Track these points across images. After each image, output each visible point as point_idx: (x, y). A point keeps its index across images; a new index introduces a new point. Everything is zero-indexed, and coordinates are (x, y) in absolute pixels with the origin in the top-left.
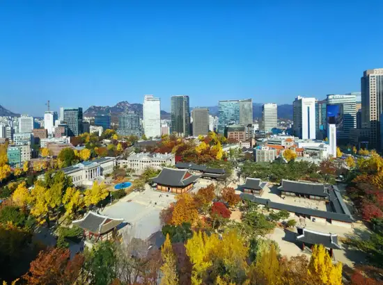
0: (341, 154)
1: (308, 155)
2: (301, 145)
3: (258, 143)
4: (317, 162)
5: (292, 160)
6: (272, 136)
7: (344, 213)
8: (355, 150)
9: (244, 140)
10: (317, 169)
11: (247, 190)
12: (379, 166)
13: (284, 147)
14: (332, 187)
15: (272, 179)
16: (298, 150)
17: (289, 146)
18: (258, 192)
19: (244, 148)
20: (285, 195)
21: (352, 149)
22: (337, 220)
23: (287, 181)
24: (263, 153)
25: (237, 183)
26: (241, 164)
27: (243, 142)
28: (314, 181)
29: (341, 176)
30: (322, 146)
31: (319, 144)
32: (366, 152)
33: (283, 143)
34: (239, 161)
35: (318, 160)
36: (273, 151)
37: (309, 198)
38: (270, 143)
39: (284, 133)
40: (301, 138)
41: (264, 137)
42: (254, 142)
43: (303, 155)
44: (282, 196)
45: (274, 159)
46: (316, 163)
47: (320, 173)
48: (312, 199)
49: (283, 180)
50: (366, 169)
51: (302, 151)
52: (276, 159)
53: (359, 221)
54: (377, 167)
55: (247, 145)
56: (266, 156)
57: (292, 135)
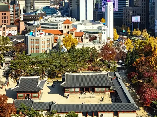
0: (117, 36)
1: (88, 40)
2: (80, 28)
3: (28, 27)
4: (98, 47)
5: (73, 47)
6: (45, 18)
7: (129, 101)
8: (129, 31)
9: (9, 24)
10: (98, 55)
11: (22, 95)
12: (153, 46)
13: (61, 31)
14: (115, 75)
15: (52, 75)
16: (77, 34)
17: (67, 30)
18: (36, 95)
19: (10, 35)
20: (69, 92)
21: (126, 30)
22: (123, 112)
23: (71, 74)
24: (38, 41)
25: (6, 87)
26: (8, 60)
27: (8, 27)
28: (96, 71)
29: (120, 61)
30: (100, 28)
31: (97, 26)
32: (139, 32)
33: (60, 27)
34: (5, 55)
35: (98, 45)
36: (50, 37)
37: (94, 91)
38: (44, 26)
39: (59, 14)
40: (78, 19)
41: (35, 18)
42: (23, 27)
43: (82, 41)
44: (66, 95)
45: (51, 48)
46: (97, 49)
47: (101, 60)
48: (98, 92)
49: (66, 74)
50: (143, 50)
51: (82, 35)
52: (53, 48)
53: (141, 108)
54: (152, 48)
55: (14, 31)
56: (41, 45)
57: (68, 16)
